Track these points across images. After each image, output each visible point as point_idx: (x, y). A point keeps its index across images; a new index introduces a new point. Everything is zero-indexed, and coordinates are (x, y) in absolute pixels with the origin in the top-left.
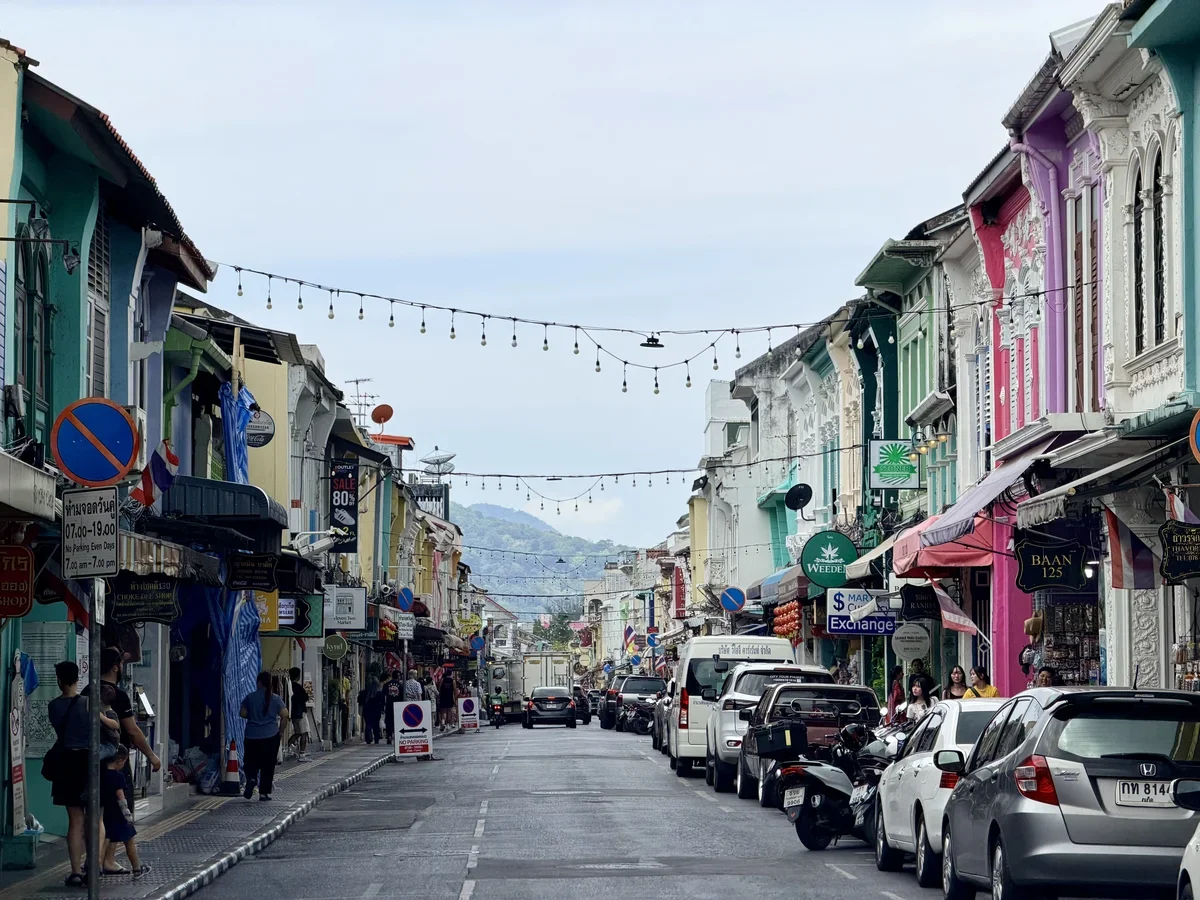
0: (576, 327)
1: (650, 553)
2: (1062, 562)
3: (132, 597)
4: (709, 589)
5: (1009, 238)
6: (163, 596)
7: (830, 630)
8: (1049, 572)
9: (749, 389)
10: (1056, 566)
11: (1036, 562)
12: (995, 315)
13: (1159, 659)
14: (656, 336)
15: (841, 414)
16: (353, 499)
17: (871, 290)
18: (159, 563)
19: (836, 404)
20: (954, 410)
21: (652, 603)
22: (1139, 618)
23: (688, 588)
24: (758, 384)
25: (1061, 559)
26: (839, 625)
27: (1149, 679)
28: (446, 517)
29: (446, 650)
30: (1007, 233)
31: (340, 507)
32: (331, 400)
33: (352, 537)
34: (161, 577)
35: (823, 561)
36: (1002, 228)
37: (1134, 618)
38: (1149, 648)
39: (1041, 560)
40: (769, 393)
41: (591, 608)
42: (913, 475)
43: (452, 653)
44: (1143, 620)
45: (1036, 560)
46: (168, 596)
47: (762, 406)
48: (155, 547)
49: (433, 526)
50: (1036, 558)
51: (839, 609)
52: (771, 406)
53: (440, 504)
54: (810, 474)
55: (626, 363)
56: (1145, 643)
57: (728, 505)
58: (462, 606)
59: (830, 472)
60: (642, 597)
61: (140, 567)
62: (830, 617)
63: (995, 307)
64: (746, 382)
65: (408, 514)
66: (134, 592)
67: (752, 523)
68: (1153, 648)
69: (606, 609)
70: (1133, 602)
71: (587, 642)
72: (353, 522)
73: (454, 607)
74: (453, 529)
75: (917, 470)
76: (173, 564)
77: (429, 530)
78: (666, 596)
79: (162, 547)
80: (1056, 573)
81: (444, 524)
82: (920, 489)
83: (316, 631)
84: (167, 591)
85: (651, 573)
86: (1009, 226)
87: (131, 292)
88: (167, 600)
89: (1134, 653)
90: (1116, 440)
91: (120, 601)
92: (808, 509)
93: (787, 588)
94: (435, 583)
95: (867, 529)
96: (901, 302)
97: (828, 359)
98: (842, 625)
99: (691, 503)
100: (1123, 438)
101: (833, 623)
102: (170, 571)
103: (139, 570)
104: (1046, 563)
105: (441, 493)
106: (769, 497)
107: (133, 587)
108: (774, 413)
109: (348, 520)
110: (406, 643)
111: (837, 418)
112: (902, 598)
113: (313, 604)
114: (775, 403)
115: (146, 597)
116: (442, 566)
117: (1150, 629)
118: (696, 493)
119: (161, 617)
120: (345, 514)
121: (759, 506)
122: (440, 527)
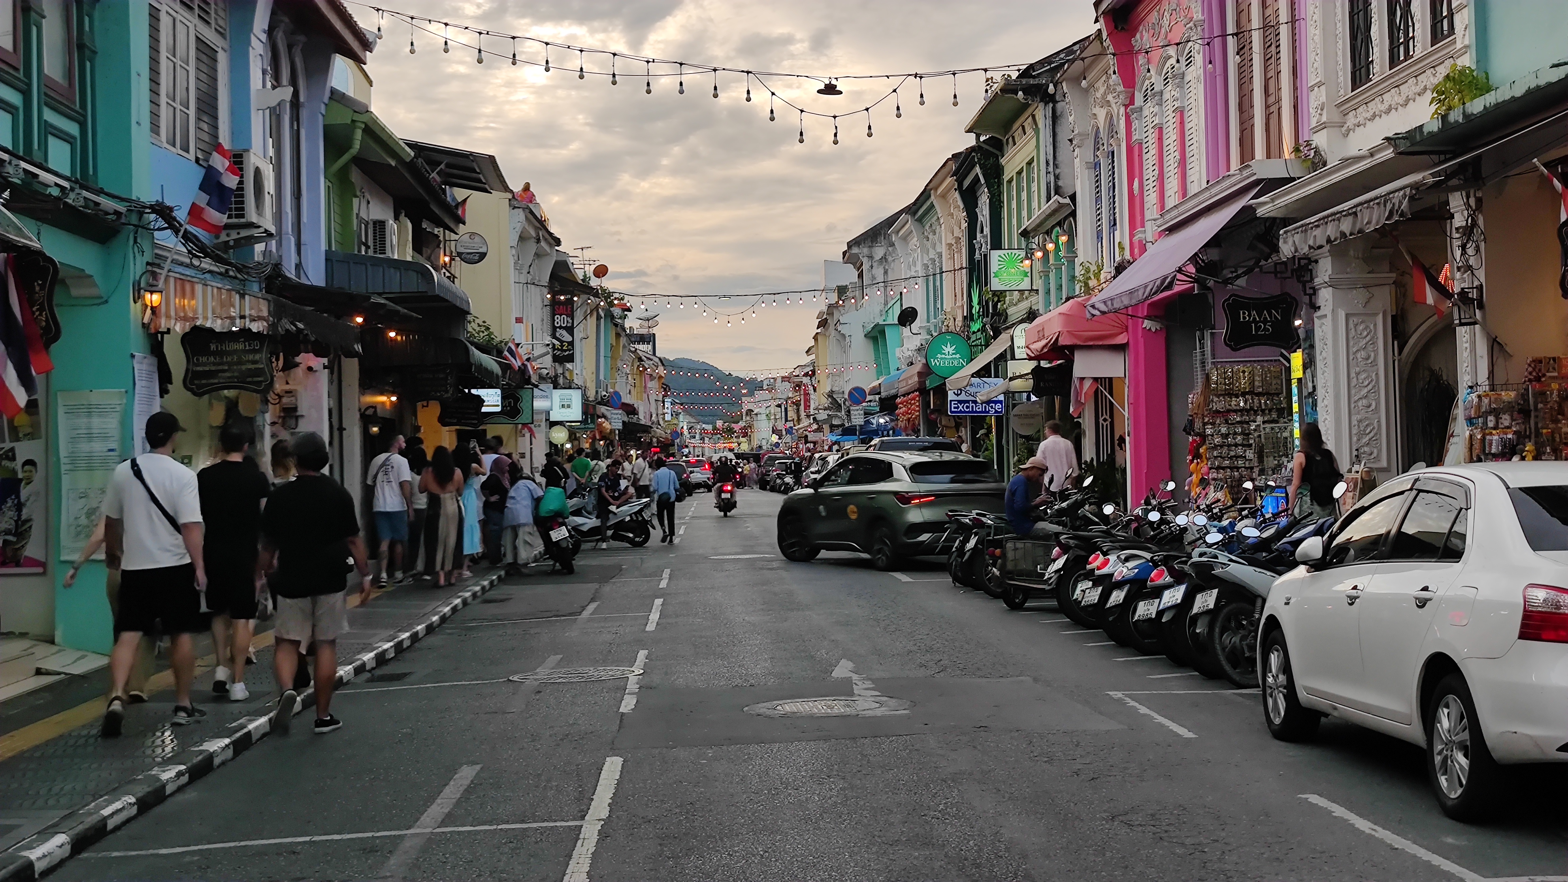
0: (748, 72)
1: (784, 379)
2: (1270, 317)
3: (212, 359)
4: (830, 395)
5: (1143, 39)
6: (251, 357)
7: (951, 412)
8: (1258, 328)
9: (857, 255)
10: (1265, 322)
11: (1244, 318)
12: (1126, 113)
13: (1379, 418)
14: (834, 82)
15: (944, 250)
16: (570, 321)
17: (978, 137)
18: (242, 317)
19: (938, 243)
20: (1073, 214)
21: (786, 409)
22: (1358, 374)
23: (812, 396)
24: (862, 251)
25: (1270, 314)
26: (958, 407)
27: (1370, 440)
28: (654, 354)
29: (655, 440)
30: (1138, 36)
31: (561, 327)
32: (551, 245)
33: (570, 350)
34: (245, 332)
35: (943, 356)
36: (1133, 32)
37: (1353, 375)
38: (1369, 406)
39: (1250, 315)
40: (871, 257)
41: (747, 414)
42: (1026, 279)
43: (658, 441)
44: (1363, 376)
45: (1243, 316)
46: (257, 357)
47: (865, 267)
48: (237, 296)
49: (643, 358)
50: (1244, 313)
51: (958, 395)
52: (872, 267)
53: (650, 347)
54: (916, 298)
55: (802, 111)
56: (1365, 402)
57: (844, 336)
58: (666, 411)
59: (935, 295)
60: (779, 406)
61: (219, 321)
62: (951, 401)
63: (1126, 106)
64: (855, 250)
65: (624, 346)
66: (215, 354)
67: (860, 348)
68: (1373, 407)
69: (756, 414)
70: (1351, 358)
71: (745, 435)
72: (570, 339)
73: (660, 412)
74: (657, 360)
75: (1029, 274)
76: (260, 318)
77: (640, 359)
78: (797, 404)
79: (247, 297)
80: (1265, 329)
81: (652, 357)
82: (1031, 290)
83: (527, 419)
84: (255, 351)
85: (785, 390)
86: (1141, 28)
87: (251, 30)
88: (255, 362)
89: (1353, 411)
90: (1393, 155)
91: (198, 365)
92: (915, 326)
93: (907, 382)
94: (645, 396)
95: (974, 333)
96: (1002, 145)
97: (932, 206)
98: (961, 407)
99: (815, 338)
100: (1400, 153)
101: (953, 406)
102: (255, 327)
103: (218, 326)
104: (1255, 319)
105: (650, 339)
106: (873, 328)
107: (213, 347)
108: (874, 271)
109: (567, 338)
110: (617, 432)
111: (940, 255)
112: (1033, 378)
113: (524, 397)
114: (875, 264)
115: (229, 359)
116: (650, 384)
117: (1370, 387)
118: (819, 330)
119: (249, 383)
120: (564, 333)
121: (865, 336)
122: (649, 359)
